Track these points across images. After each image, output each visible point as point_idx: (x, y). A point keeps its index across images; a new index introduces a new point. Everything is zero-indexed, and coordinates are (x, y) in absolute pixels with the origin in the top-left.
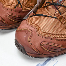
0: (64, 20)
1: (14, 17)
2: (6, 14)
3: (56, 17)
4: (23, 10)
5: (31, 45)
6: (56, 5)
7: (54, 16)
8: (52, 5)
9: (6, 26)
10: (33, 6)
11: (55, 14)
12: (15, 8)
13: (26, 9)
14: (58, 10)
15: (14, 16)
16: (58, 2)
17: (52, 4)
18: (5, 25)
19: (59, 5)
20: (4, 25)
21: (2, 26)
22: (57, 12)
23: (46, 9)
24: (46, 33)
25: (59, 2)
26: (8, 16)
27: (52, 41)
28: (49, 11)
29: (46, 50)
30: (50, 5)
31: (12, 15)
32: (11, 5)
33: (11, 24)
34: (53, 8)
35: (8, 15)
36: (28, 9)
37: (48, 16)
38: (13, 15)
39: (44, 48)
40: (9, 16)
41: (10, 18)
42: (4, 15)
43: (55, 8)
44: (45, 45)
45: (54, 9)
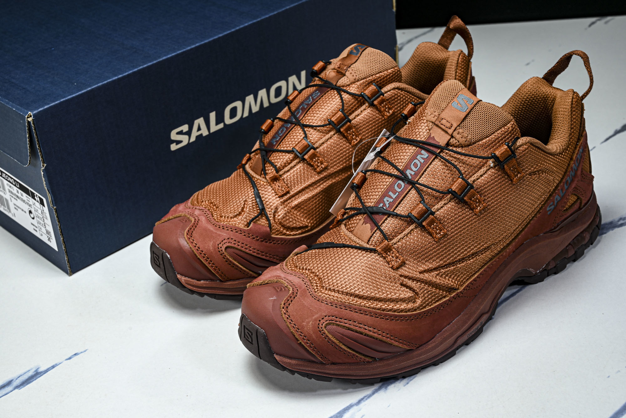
0: (397, 257)
1: (241, 254)
2: (218, 242)
3: (372, 247)
4: (273, 236)
5: (288, 323)
6: (373, 213)
7: (368, 246)
8: (360, 214)
9: (213, 284)
10: (307, 227)
11: (369, 241)
12: (248, 227)
13: (285, 234)
14: (379, 228)
15: (243, 249)
16: (381, 205)
17: (363, 211)
18: (212, 280)
19: (384, 214)
20: (207, 280)
21: (202, 282)
22: (378, 234)
23: (343, 226)
24: (338, 291)
25: (384, 205)
26: (223, 249)
27: (356, 316)
28: (351, 232)
29: (337, 342)
30: (356, 215)
31: (236, 246)
32: (235, 216)
33: (230, 280)
34: (365, 223)
35: (225, 246)
36: (290, 235)
37: (348, 246)
38: (239, 247)
39: (330, 336)
40: (226, 248)
41: (230, 256)
42: (211, 243)
43: (371, 222)
44: (335, 327)
45: (368, 225)
